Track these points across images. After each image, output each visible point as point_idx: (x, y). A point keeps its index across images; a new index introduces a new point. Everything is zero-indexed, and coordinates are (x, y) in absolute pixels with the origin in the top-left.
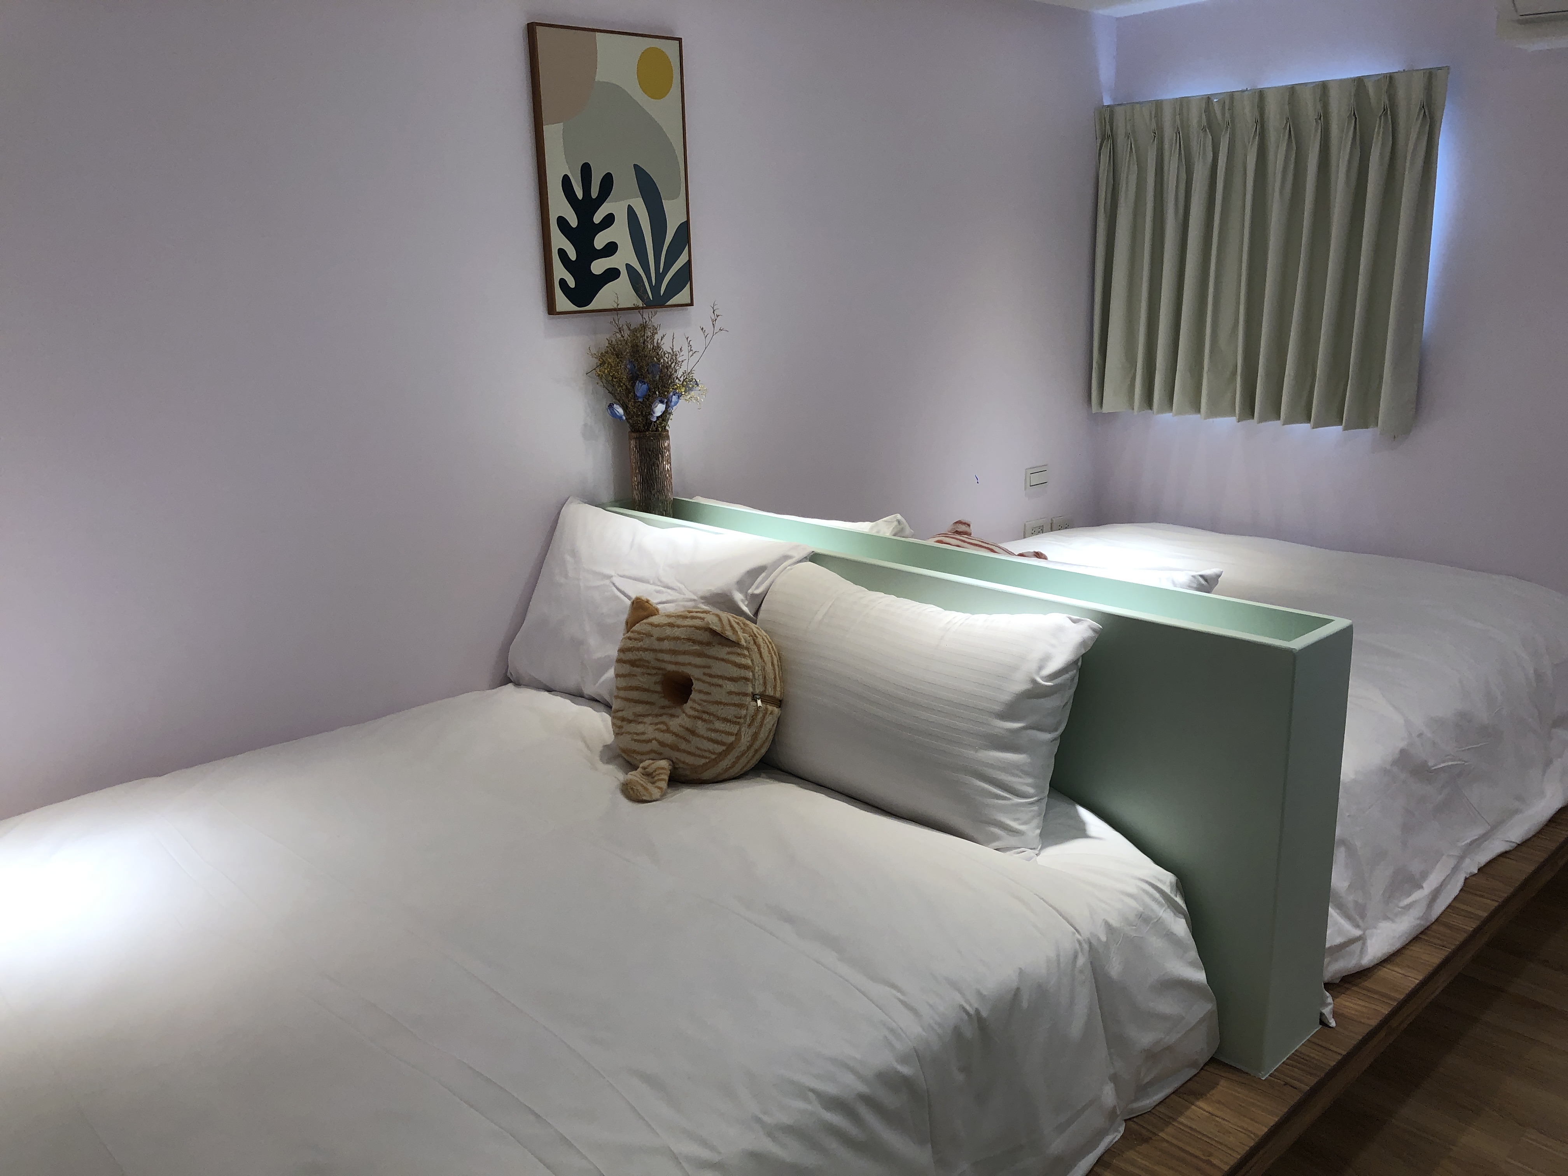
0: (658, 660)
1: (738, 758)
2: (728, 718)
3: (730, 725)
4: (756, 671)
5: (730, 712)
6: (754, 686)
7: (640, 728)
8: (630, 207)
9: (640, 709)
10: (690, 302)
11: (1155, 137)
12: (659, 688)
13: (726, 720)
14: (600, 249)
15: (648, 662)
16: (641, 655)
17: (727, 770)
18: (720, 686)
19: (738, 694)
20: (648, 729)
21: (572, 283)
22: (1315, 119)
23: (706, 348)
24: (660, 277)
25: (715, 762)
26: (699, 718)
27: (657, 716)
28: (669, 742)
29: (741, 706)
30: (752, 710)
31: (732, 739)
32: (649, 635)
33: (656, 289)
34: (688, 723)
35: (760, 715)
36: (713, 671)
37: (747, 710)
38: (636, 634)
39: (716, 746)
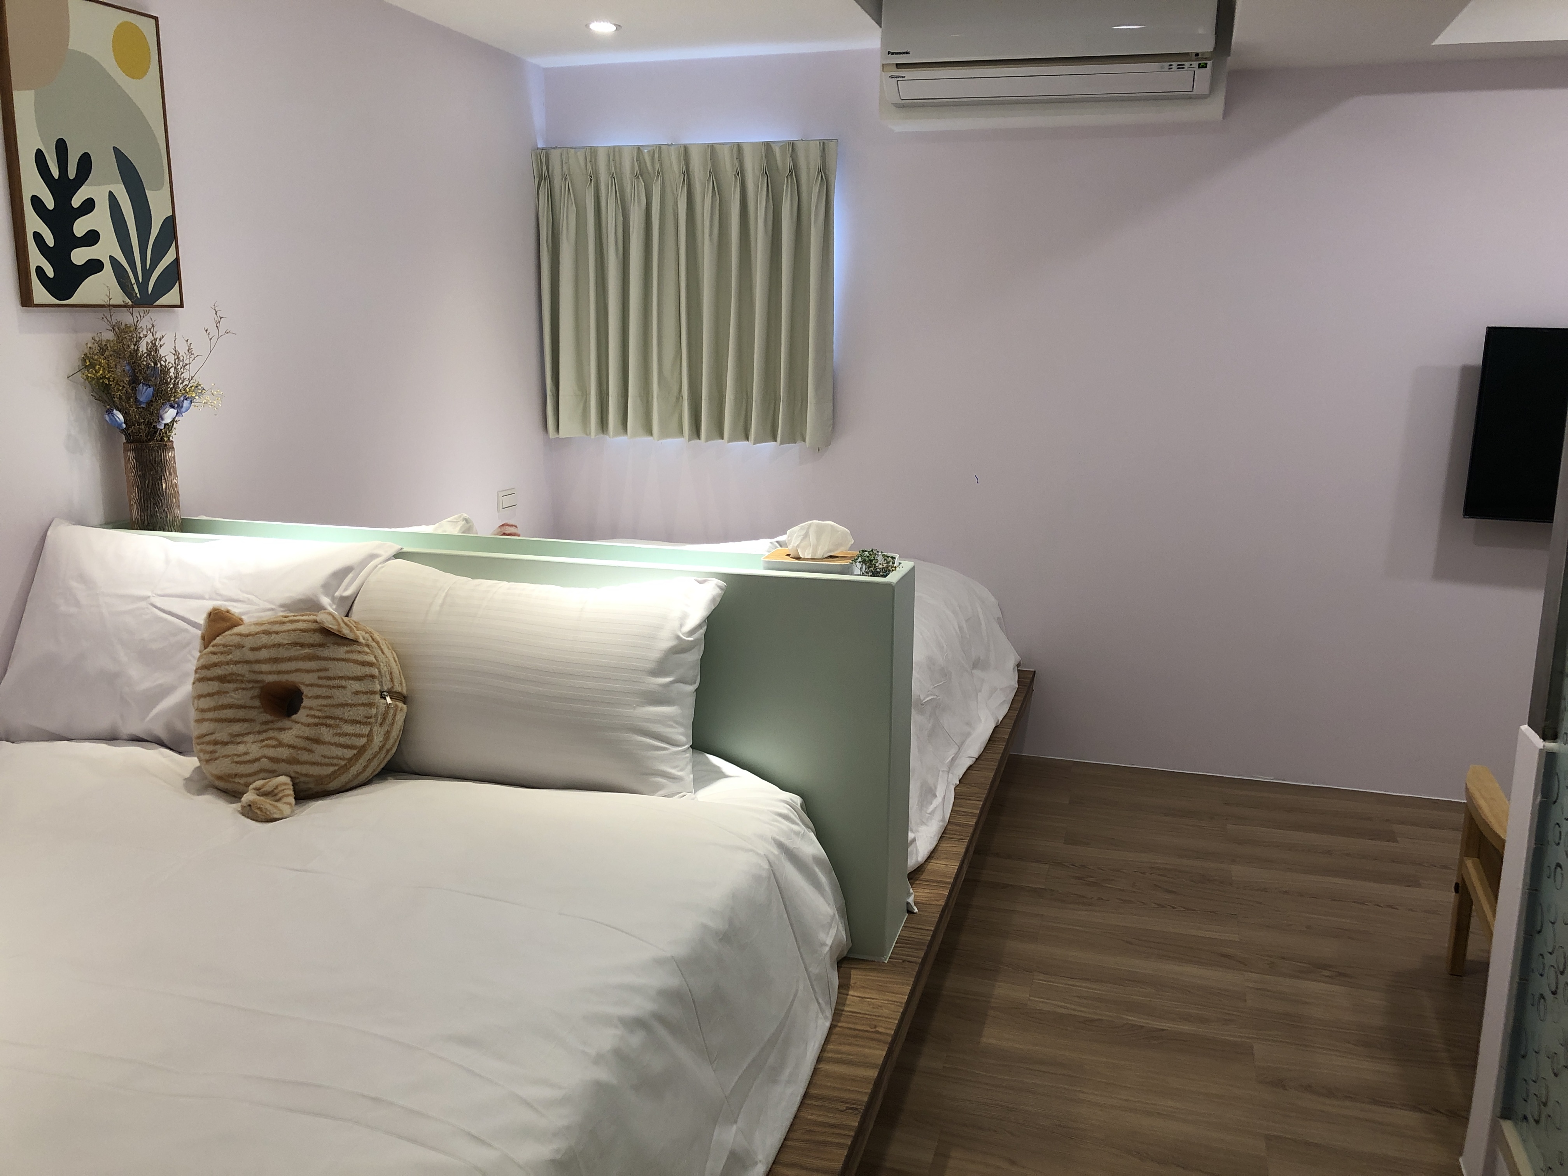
0: (254, 672)
1: (370, 761)
2: (357, 719)
3: (360, 727)
4: (382, 667)
5: (359, 713)
6: (381, 684)
7: (241, 748)
8: (111, 193)
9: (237, 728)
10: (180, 304)
11: (591, 180)
12: (257, 703)
13: (355, 722)
14: (80, 236)
15: (243, 676)
16: (232, 669)
17: (358, 775)
18: (344, 687)
19: (366, 693)
20: (252, 747)
21: (50, 272)
22: (734, 175)
23: (211, 352)
24: (147, 274)
25: (345, 768)
26: (322, 724)
27: (259, 733)
28: (285, 757)
29: (370, 705)
30: (382, 709)
31: (364, 740)
32: (240, 646)
33: (143, 286)
34: (308, 732)
35: (391, 712)
36: (330, 674)
37: (377, 709)
38: (221, 647)
39: (345, 750)
